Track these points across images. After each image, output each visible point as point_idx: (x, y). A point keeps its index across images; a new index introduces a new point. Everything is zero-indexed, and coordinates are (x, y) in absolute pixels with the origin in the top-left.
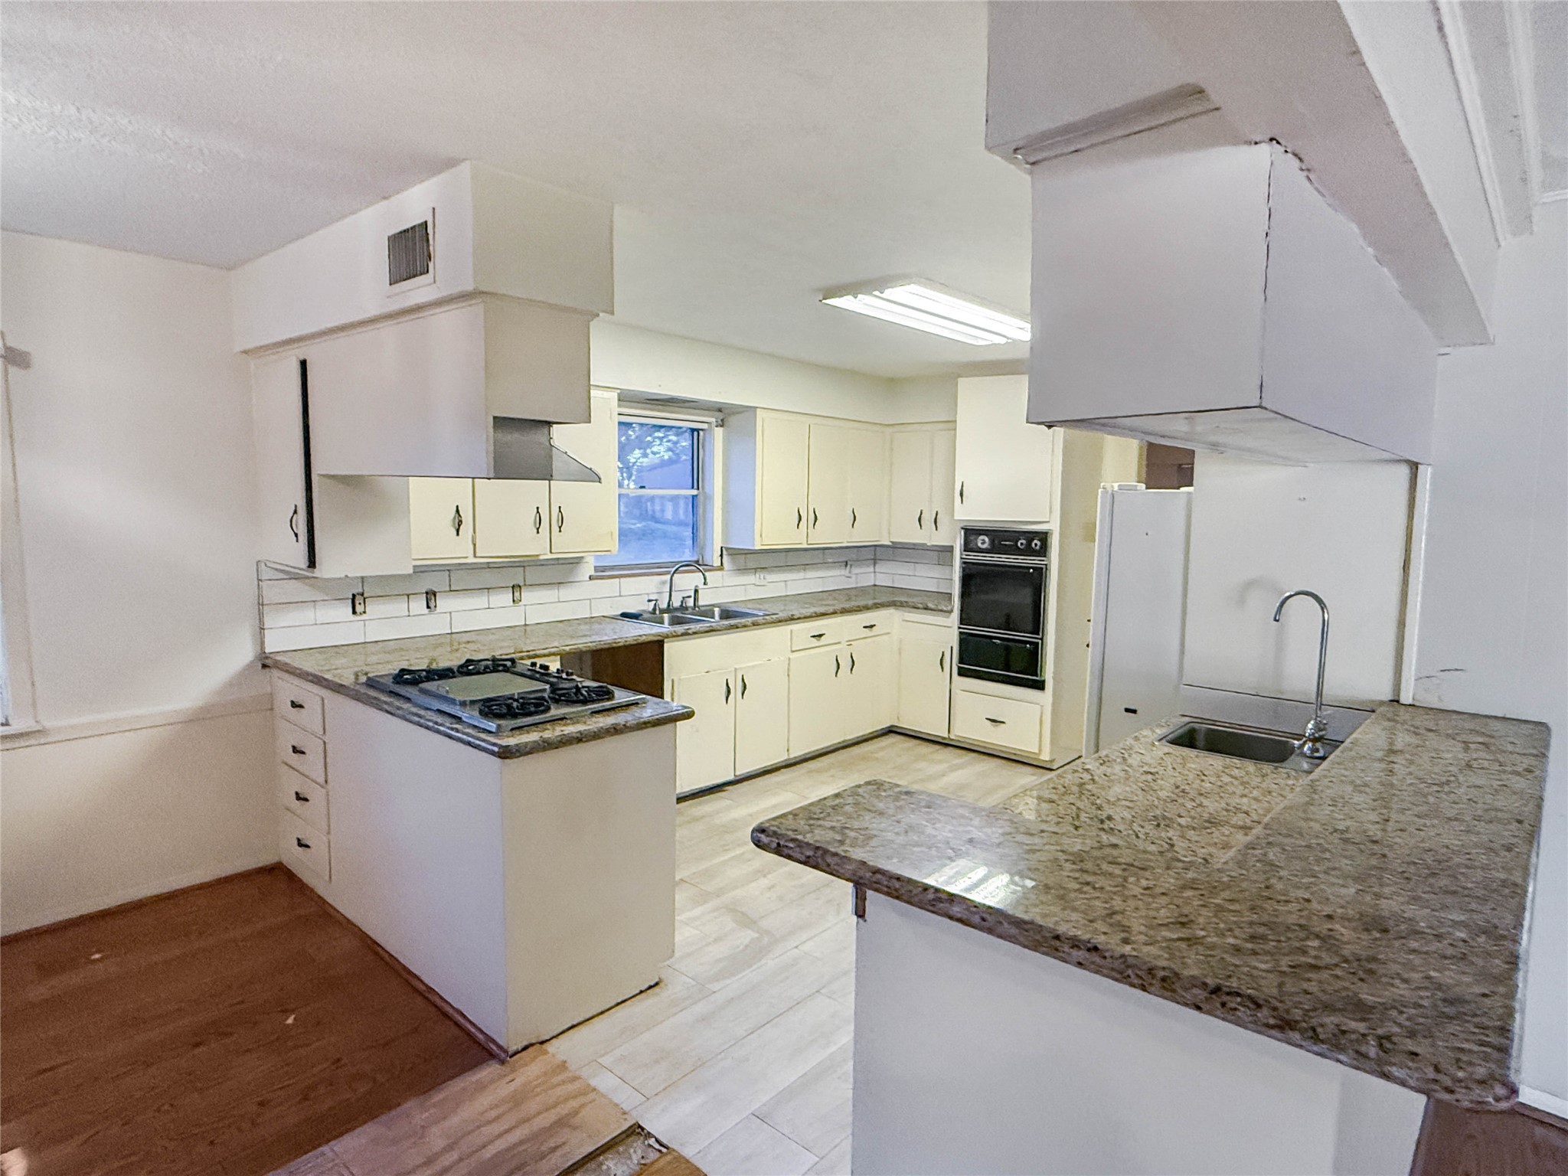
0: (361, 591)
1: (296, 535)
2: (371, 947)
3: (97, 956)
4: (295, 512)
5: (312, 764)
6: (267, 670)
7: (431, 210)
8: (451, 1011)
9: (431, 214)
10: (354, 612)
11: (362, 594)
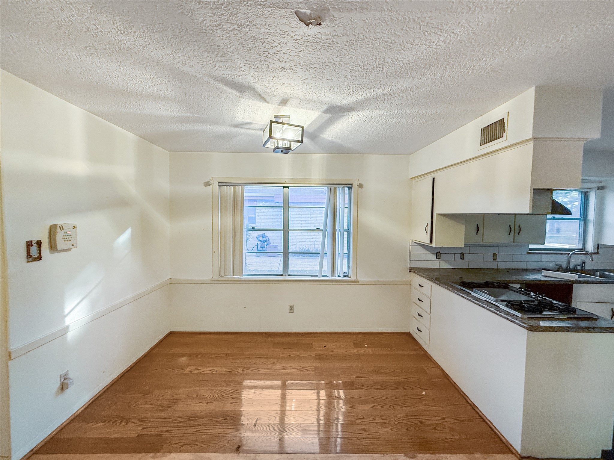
0: (439, 251)
1: (427, 233)
2: (446, 376)
3: (366, 346)
4: (427, 226)
5: (425, 305)
6: (410, 273)
7: (507, 113)
8: (487, 420)
9: (507, 115)
10: (437, 258)
11: (440, 252)
